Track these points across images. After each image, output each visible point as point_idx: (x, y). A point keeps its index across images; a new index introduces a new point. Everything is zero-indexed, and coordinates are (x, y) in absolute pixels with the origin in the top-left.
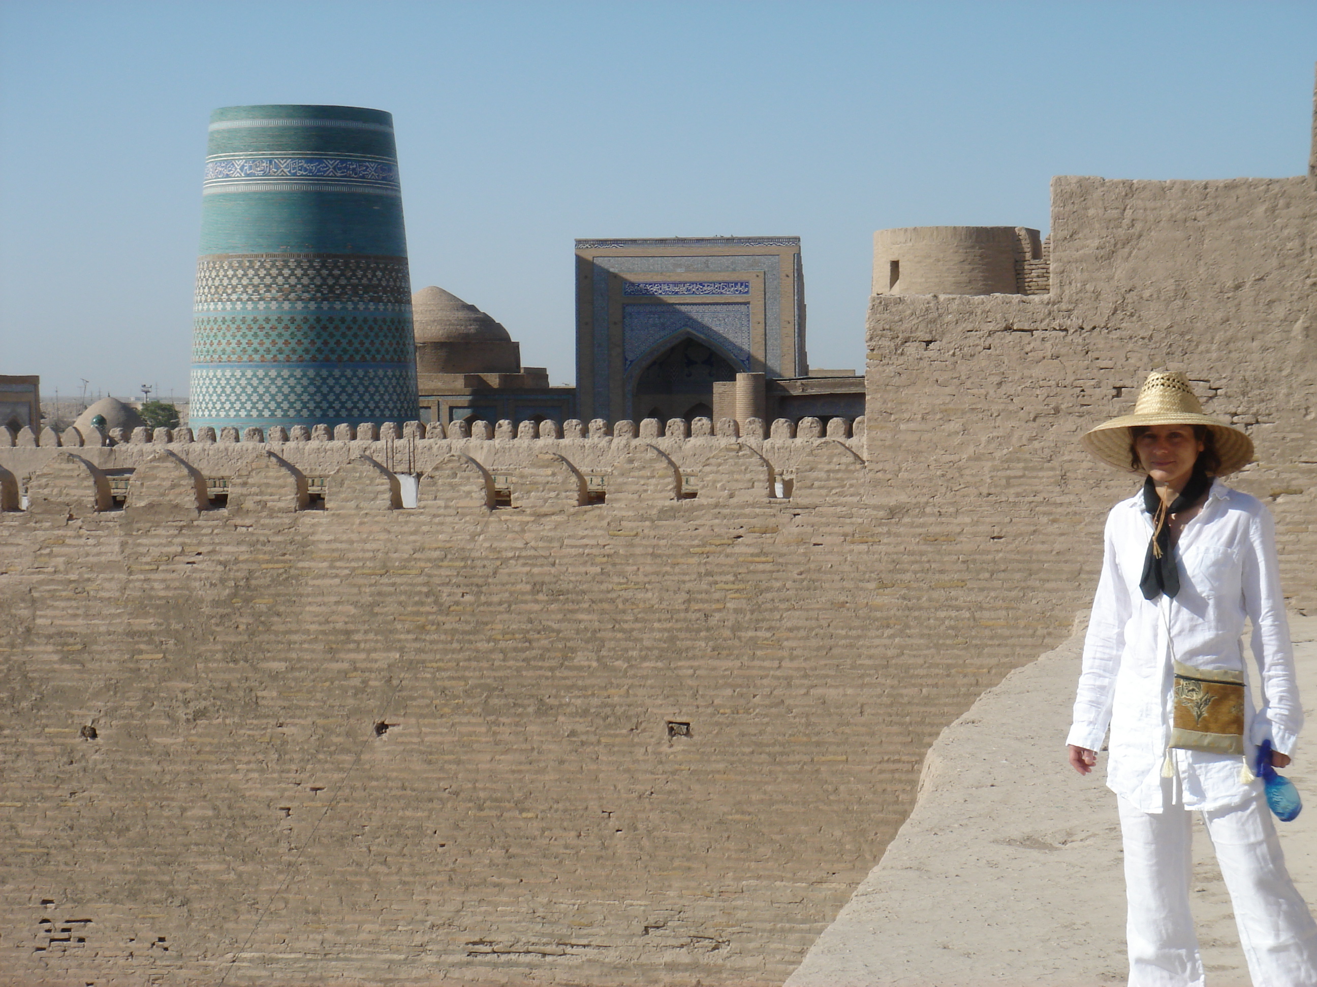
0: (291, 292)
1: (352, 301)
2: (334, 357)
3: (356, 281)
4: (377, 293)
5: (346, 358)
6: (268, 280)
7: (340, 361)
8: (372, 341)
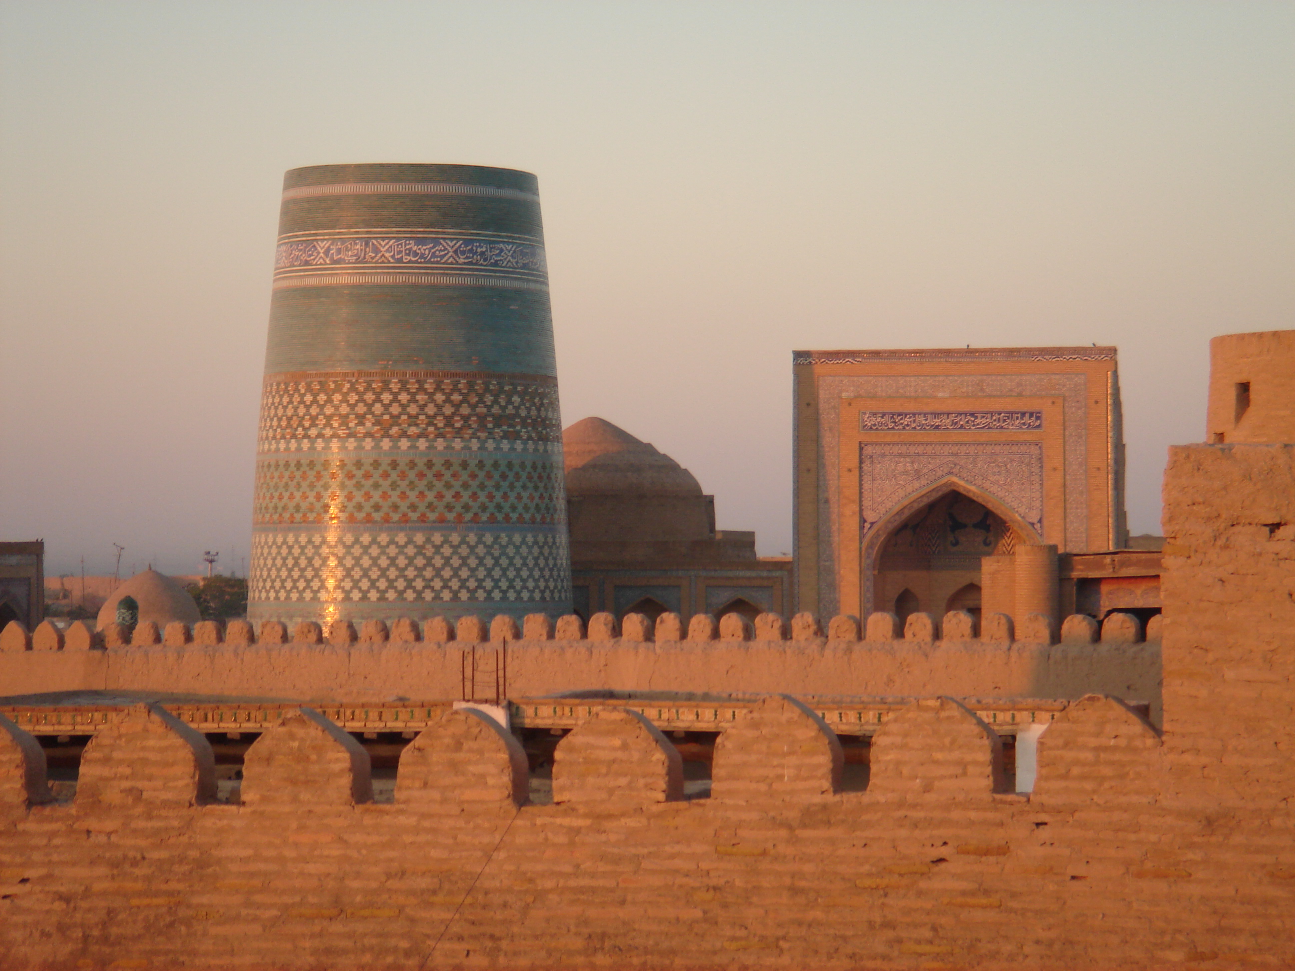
0: (391, 425)
1: (478, 438)
2: (451, 516)
3: (484, 410)
4: (514, 426)
5: (468, 517)
6: (361, 409)
7: (460, 522)
8: (505, 494)
